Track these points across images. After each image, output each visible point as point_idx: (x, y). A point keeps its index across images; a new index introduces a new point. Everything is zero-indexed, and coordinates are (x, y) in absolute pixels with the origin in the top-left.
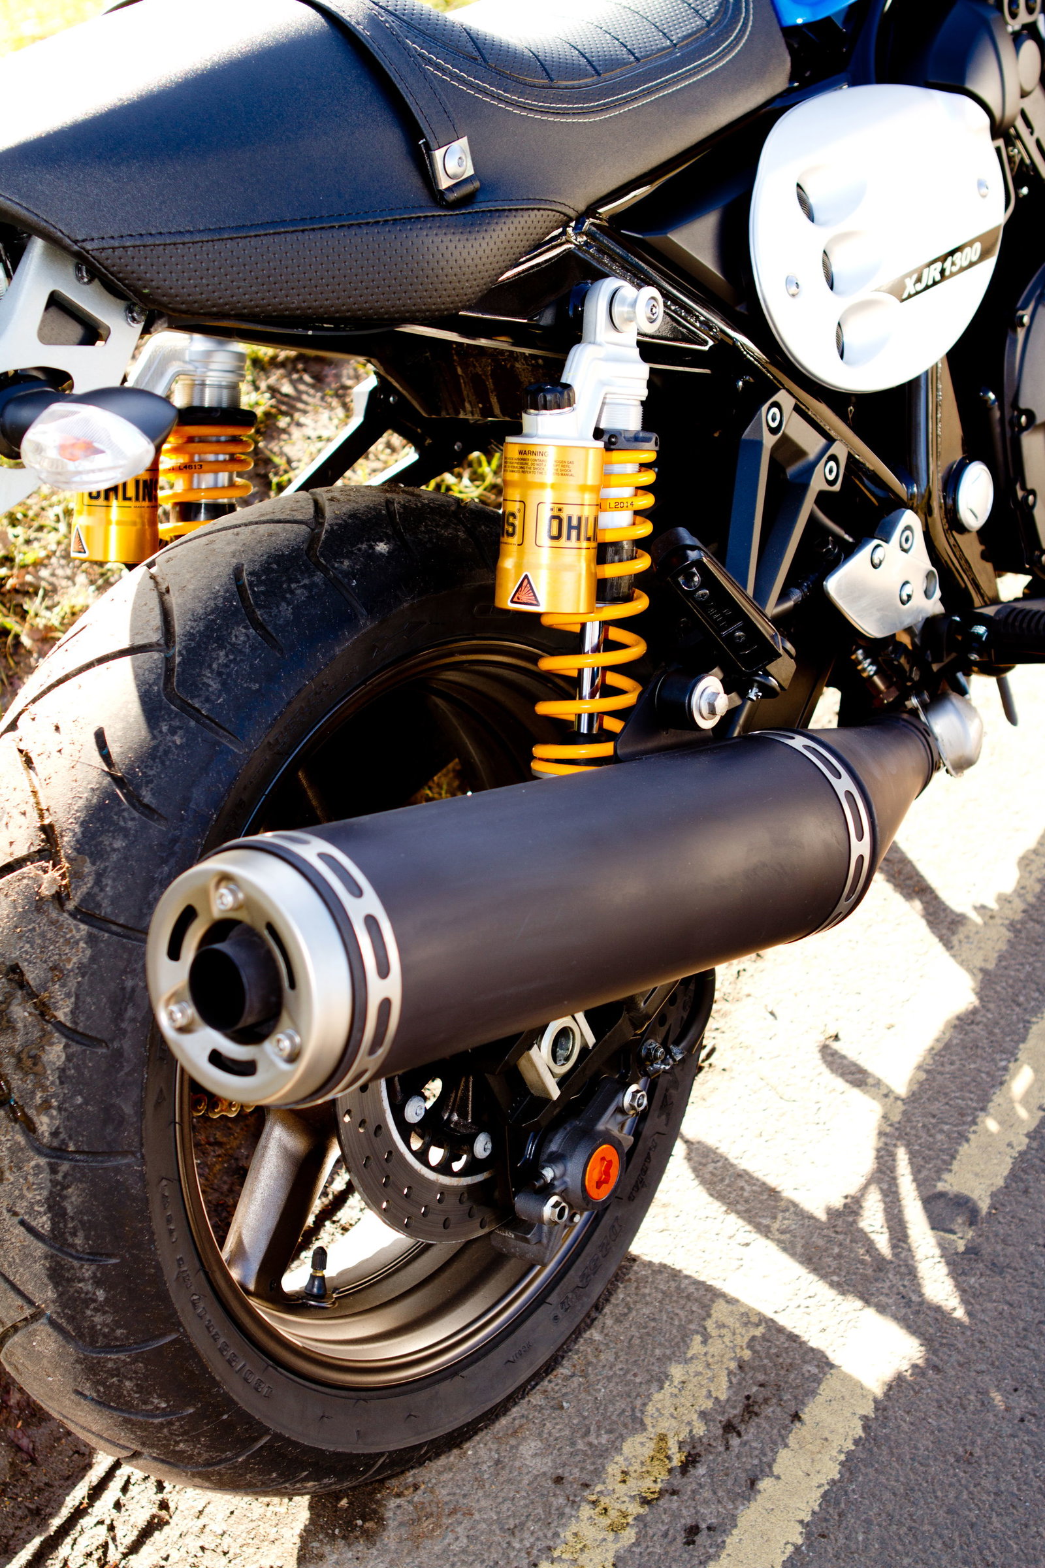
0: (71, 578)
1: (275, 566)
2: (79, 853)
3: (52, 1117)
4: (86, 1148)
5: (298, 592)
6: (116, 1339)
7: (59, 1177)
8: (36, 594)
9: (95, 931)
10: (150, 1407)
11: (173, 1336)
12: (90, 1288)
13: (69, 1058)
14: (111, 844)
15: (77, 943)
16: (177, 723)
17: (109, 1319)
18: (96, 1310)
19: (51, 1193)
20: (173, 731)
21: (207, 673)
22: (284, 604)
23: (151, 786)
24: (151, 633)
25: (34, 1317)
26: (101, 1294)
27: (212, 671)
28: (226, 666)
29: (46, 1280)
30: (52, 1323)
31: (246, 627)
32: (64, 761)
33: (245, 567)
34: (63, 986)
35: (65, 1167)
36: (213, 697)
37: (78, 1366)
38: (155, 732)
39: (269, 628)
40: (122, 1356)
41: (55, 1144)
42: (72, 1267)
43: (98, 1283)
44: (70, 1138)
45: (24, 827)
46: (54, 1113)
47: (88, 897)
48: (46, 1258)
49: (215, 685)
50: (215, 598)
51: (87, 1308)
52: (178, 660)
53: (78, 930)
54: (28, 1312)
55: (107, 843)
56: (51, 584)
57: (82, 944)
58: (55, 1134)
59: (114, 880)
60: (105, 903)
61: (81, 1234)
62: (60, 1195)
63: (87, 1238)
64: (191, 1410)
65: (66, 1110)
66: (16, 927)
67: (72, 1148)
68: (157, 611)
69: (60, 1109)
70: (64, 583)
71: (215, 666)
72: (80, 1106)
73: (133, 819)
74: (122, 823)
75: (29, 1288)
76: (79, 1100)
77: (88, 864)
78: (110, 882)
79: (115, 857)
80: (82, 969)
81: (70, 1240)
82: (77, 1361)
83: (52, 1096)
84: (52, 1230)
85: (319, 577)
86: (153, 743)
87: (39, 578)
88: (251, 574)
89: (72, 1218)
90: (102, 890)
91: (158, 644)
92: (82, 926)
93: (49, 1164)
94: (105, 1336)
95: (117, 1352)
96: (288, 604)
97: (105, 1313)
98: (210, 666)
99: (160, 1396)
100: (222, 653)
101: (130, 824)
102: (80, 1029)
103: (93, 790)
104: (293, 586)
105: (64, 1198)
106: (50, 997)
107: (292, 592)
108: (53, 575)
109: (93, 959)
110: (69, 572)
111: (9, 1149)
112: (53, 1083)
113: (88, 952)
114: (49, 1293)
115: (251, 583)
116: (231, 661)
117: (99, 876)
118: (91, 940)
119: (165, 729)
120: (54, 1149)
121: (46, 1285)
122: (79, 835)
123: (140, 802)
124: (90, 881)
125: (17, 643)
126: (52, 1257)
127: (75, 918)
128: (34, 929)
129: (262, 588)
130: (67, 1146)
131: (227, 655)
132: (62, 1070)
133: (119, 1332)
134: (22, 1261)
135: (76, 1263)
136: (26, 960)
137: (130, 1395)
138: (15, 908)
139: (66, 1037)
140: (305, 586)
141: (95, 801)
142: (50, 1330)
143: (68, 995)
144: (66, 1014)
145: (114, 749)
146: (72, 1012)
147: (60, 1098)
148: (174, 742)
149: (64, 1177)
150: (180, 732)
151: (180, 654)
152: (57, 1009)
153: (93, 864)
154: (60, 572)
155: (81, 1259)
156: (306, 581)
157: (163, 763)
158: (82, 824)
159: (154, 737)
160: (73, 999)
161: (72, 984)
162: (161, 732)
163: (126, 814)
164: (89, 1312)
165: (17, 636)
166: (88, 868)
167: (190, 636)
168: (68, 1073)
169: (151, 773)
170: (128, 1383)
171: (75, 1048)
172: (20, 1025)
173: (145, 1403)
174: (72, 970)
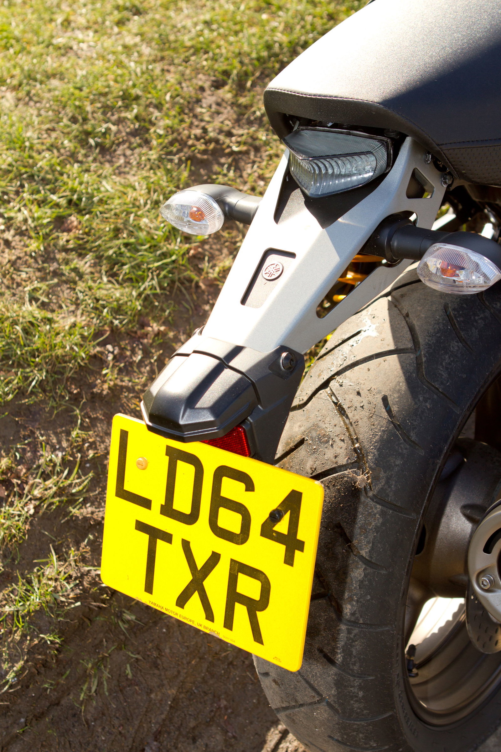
0: (220, 250)
1: (465, 306)
2: (377, 466)
3: (352, 605)
4: (368, 622)
5: (479, 321)
6: (363, 715)
7: (352, 636)
8: (204, 259)
9: (385, 509)
10: (368, 746)
11: (390, 713)
12: (356, 690)
13: (365, 576)
14: (394, 462)
15: (375, 515)
16: (427, 396)
17: (362, 706)
18: (356, 701)
19: (346, 643)
20: (425, 400)
21: (440, 367)
22: (474, 329)
23: (415, 431)
24: (407, 343)
25: (319, 702)
26: (361, 694)
27: (443, 367)
28: (450, 364)
29: (333, 685)
30: (329, 704)
31: (457, 342)
32: (365, 413)
33: (450, 305)
34: (366, 537)
35: (356, 631)
36: (445, 382)
37: (337, 726)
38: (416, 400)
39: (468, 343)
40: (363, 723)
41: (353, 619)
42: (349, 680)
43: (360, 688)
44: (361, 616)
45: (344, 448)
46: (354, 603)
47: (382, 490)
48: (336, 675)
49: (445, 375)
50: (438, 324)
51: (352, 700)
52: (424, 359)
53: (376, 508)
54: (317, 699)
55: (392, 461)
56: (211, 253)
57: (377, 516)
58: (353, 614)
59: (396, 482)
60: (391, 494)
61: (358, 664)
62: (350, 645)
63: (360, 667)
64: (386, 747)
65: (361, 602)
66: (340, 504)
67: (361, 621)
68: (406, 329)
69: (357, 601)
70: (217, 253)
71: (444, 364)
72: (368, 601)
73: (406, 449)
74: (400, 451)
75: (322, 689)
76: (369, 597)
77: (382, 473)
78: (394, 483)
79: (396, 469)
80: (377, 529)
81: (351, 667)
82: (337, 724)
83: (354, 595)
84: (343, 662)
85: (487, 314)
86: (416, 406)
87: (205, 250)
88: (454, 309)
89: (355, 657)
90: (389, 487)
91: (411, 349)
92: (378, 506)
93: (348, 629)
94: (357, 713)
95: (360, 721)
96: (476, 329)
97: (360, 703)
98: (442, 364)
99: (375, 741)
100: (447, 357)
101: (405, 451)
102: (373, 561)
103: (383, 431)
104: (477, 318)
105: (352, 646)
106: (358, 543)
107: (476, 322)
108: (211, 248)
109: (383, 524)
110: (218, 247)
111: (325, 620)
112: (355, 588)
113: (381, 520)
114: (333, 692)
115: (455, 315)
116: (452, 361)
117: (388, 480)
118: (383, 513)
119: (421, 399)
120: (352, 622)
121: (332, 688)
122: (377, 456)
123: (409, 439)
124: (383, 482)
125: (197, 286)
126: (339, 674)
127: (373, 500)
128: (351, 505)
129: (462, 319)
130: (359, 620)
131: (449, 358)
132: (361, 582)
133: (365, 712)
134: (321, 675)
135: (352, 678)
136: (345, 522)
137: (360, 740)
138: (339, 493)
139: (365, 564)
140: (481, 318)
141: (385, 437)
142: (327, 708)
143: (368, 542)
144: (366, 553)
145: (395, 409)
146: (370, 552)
147: (359, 596)
148: (426, 407)
149: (355, 636)
150: (429, 401)
151: (425, 356)
152: (362, 549)
153: (385, 472)
154: (214, 247)
155: (354, 676)
156: (482, 316)
157: (421, 418)
158: (378, 450)
159: (416, 403)
160: (371, 545)
161: (371, 537)
162: (419, 400)
163: (402, 446)
164: (352, 702)
165: (197, 283)
166: (382, 474)
167: (429, 345)
168: (365, 583)
169: (415, 423)
170: (361, 735)
171: (370, 570)
172: (340, 556)
173: (366, 744)
174: (372, 529)
